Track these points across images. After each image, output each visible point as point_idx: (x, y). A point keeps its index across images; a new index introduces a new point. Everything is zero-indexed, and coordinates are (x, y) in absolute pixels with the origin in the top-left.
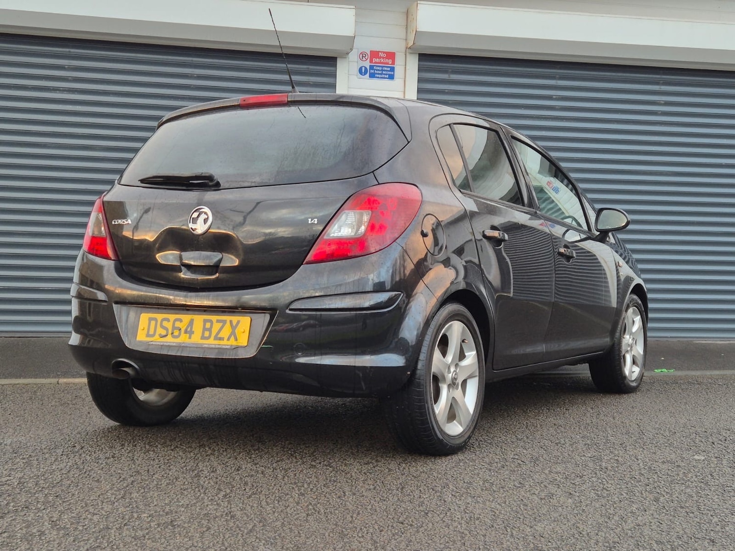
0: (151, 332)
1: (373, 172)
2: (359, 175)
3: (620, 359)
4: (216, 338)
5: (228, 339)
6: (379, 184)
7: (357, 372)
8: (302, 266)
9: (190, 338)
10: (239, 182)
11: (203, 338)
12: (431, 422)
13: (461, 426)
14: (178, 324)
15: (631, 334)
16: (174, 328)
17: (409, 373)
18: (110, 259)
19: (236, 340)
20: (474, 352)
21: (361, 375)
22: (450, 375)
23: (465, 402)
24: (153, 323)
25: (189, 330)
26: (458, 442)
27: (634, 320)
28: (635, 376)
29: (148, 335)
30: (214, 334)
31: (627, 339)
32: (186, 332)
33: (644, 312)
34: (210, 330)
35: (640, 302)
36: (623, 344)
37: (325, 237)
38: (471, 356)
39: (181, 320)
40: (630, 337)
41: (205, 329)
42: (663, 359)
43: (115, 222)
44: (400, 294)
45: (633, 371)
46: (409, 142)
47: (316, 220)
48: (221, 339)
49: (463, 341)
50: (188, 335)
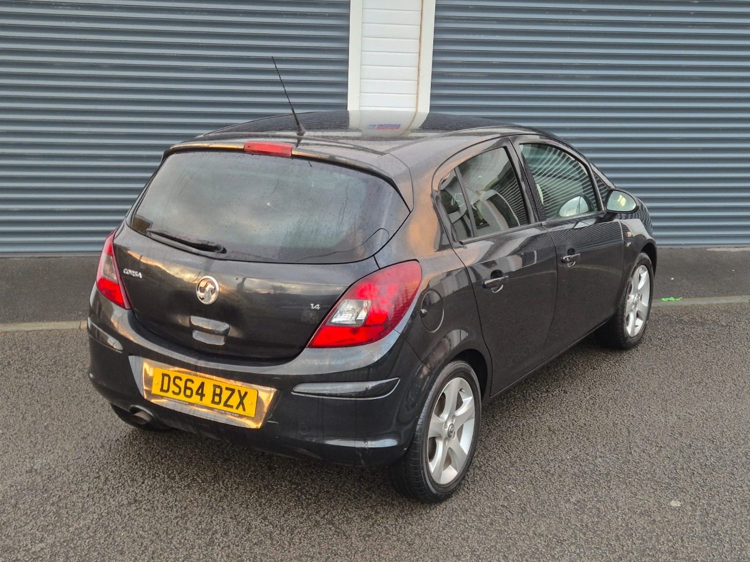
0: (165, 388)
1: (373, 255)
2: (360, 259)
3: (623, 322)
4: (226, 405)
5: (237, 408)
6: (380, 269)
7: (357, 452)
8: (305, 349)
9: (201, 399)
10: (245, 254)
11: (213, 402)
12: (427, 484)
13: (456, 470)
14: (189, 384)
15: (637, 291)
16: (186, 388)
17: (406, 449)
18: (124, 307)
19: (244, 409)
20: (471, 398)
21: (361, 455)
22: (447, 429)
23: (460, 446)
24: (166, 379)
25: (200, 392)
26: (452, 487)
27: (641, 275)
28: (637, 330)
29: (162, 390)
30: (223, 400)
31: (632, 297)
32: (197, 393)
33: (652, 268)
34: (220, 395)
35: (648, 258)
36: (627, 307)
37: (327, 324)
38: (468, 400)
39: (193, 382)
40: (635, 296)
41: (215, 394)
42: (673, 279)
43: (126, 271)
44: (398, 380)
45: (636, 325)
46: (410, 212)
47: (318, 305)
48: (231, 407)
49: (460, 390)
50: (199, 397)
